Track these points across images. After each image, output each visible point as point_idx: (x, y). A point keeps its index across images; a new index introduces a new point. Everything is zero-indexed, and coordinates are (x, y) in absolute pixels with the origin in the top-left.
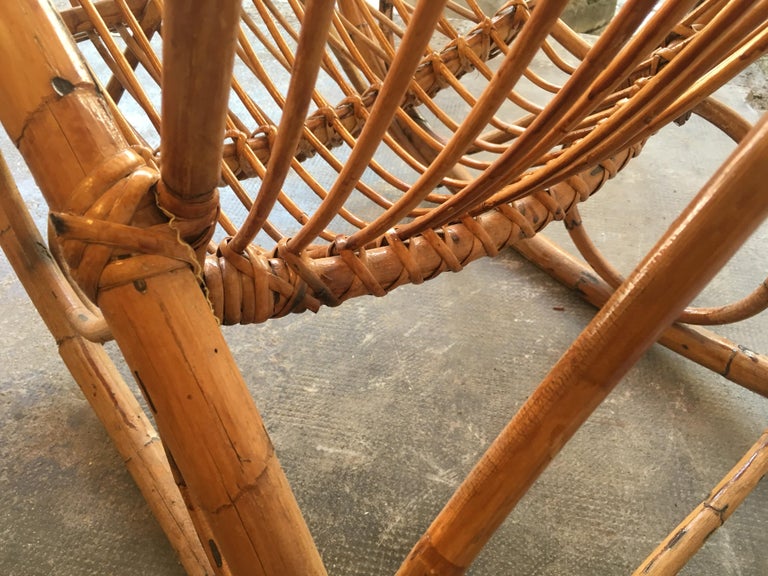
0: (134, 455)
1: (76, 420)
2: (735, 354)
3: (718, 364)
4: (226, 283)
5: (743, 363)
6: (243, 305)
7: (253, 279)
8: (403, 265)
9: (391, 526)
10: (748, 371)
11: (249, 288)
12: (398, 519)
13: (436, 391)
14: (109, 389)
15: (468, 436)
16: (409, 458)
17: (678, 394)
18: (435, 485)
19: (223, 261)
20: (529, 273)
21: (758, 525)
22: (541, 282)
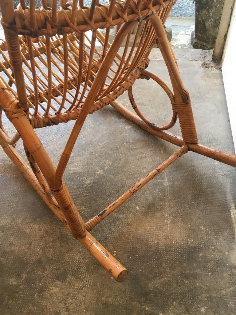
0: (24, 172)
1: (10, 167)
2: (172, 136)
3: (169, 139)
4: (34, 121)
5: (173, 138)
6: (37, 124)
7: (39, 120)
8: (70, 116)
9: (87, 183)
10: (175, 140)
11: (38, 121)
12: (88, 181)
13: (100, 153)
14: (17, 157)
15: (107, 163)
16: (92, 169)
17: (162, 149)
18: (98, 174)
19: (33, 117)
20: (128, 122)
21: (175, 176)
22: (131, 124)
